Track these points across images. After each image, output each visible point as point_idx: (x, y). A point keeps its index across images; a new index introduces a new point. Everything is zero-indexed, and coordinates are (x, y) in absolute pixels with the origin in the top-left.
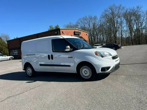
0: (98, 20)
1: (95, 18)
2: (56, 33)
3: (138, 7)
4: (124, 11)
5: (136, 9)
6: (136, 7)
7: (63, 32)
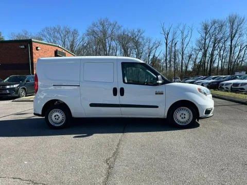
0: (78, 38)
1: (75, 33)
2: (23, 47)
3: (139, 31)
4: (120, 32)
5: (137, 33)
6: (136, 30)
7: (37, 48)
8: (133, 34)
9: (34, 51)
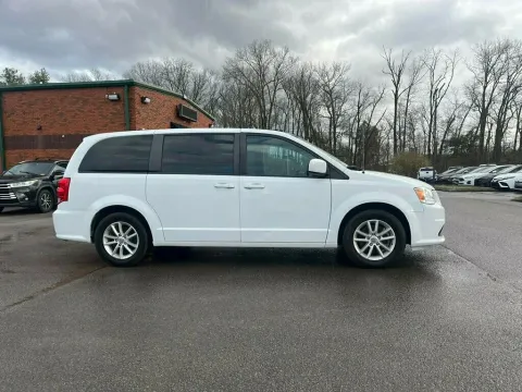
2: (114, 97)
5: (331, 73)
8: (324, 74)
9: (138, 107)
